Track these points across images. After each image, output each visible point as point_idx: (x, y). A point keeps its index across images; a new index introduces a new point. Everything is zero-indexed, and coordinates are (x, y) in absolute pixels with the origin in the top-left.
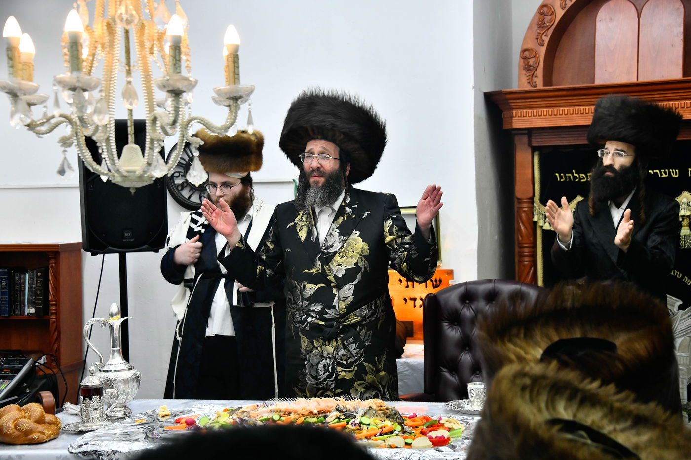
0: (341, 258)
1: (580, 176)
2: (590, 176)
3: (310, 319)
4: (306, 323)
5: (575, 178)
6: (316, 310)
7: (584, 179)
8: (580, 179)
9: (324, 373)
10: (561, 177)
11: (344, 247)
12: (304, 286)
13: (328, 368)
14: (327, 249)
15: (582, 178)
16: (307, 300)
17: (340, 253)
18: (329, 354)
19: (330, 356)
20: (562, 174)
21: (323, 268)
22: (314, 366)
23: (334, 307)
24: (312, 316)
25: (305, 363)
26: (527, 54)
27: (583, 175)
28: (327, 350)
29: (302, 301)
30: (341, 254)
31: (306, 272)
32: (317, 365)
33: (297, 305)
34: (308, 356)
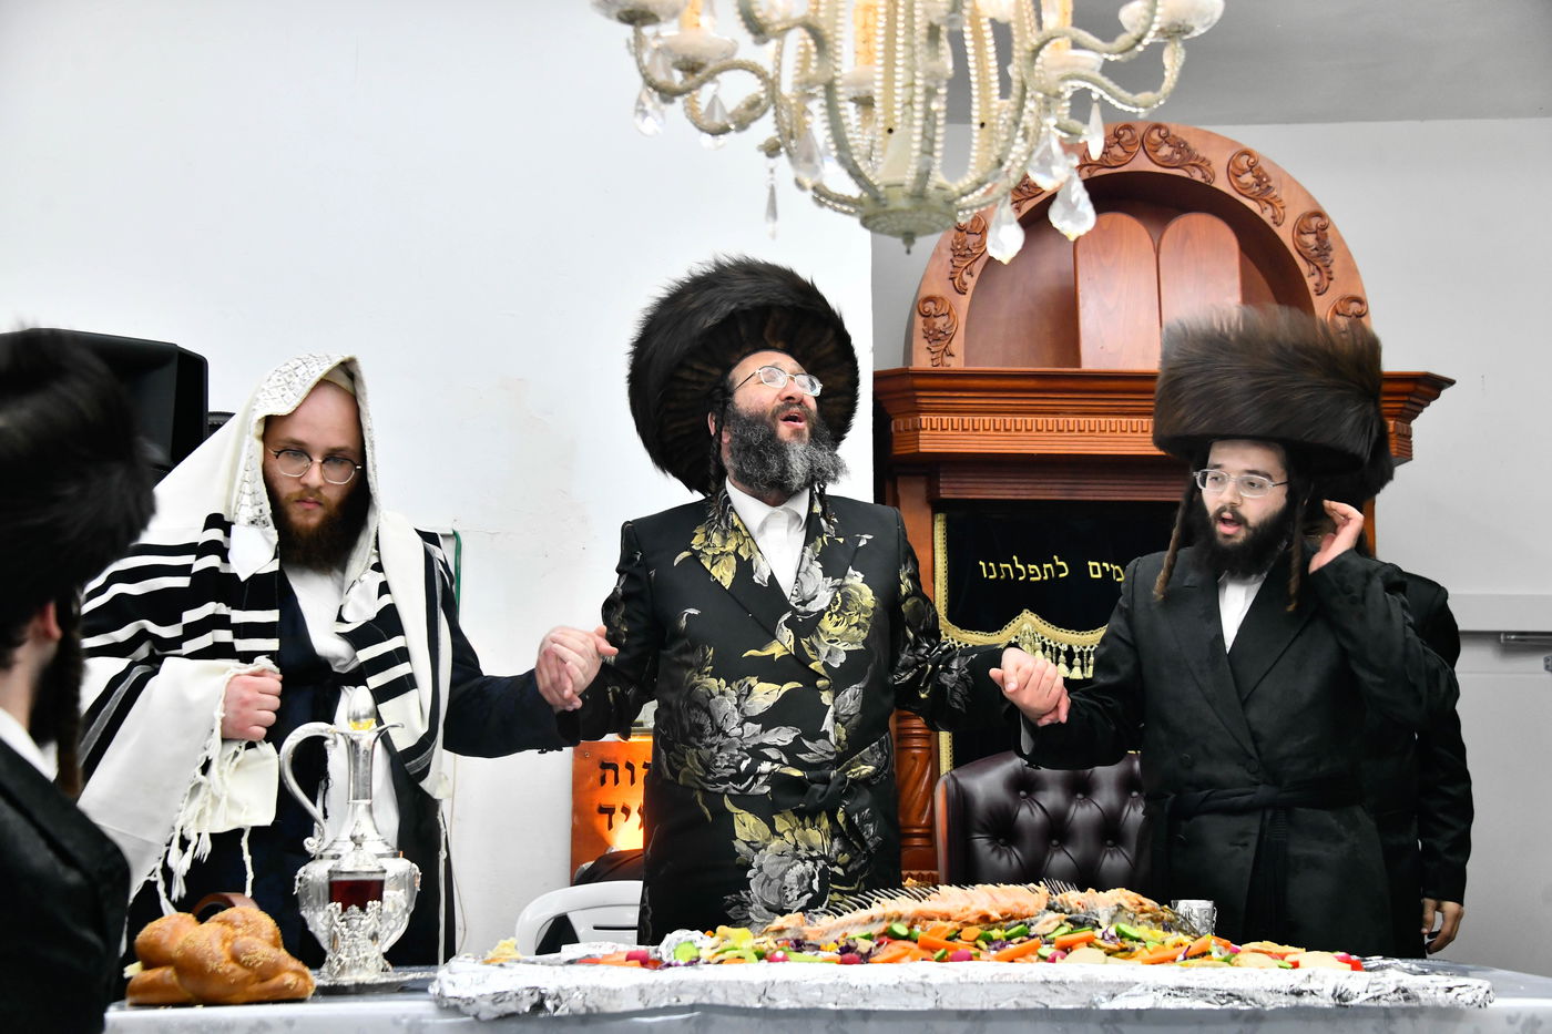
0: (836, 626)
1: (1027, 569)
2: (1048, 569)
3: (765, 767)
4: (750, 779)
5: (1018, 572)
6: (780, 744)
7: (1036, 575)
8: (1028, 575)
9: (799, 897)
10: (990, 571)
11: (837, 602)
12: (750, 688)
13: (810, 884)
14: (804, 603)
15: (1032, 572)
16: (754, 720)
17: (831, 615)
18: (811, 849)
19: (815, 854)
20: (991, 564)
21: (797, 644)
22: (771, 880)
23: (826, 735)
24: (768, 759)
25: (749, 874)
26: (930, 306)
27: (1035, 567)
28: (806, 839)
29: (741, 725)
30: (835, 617)
31: (750, 656)
32: (782, 877)
33: (726, 735)
34: (756, 858)
